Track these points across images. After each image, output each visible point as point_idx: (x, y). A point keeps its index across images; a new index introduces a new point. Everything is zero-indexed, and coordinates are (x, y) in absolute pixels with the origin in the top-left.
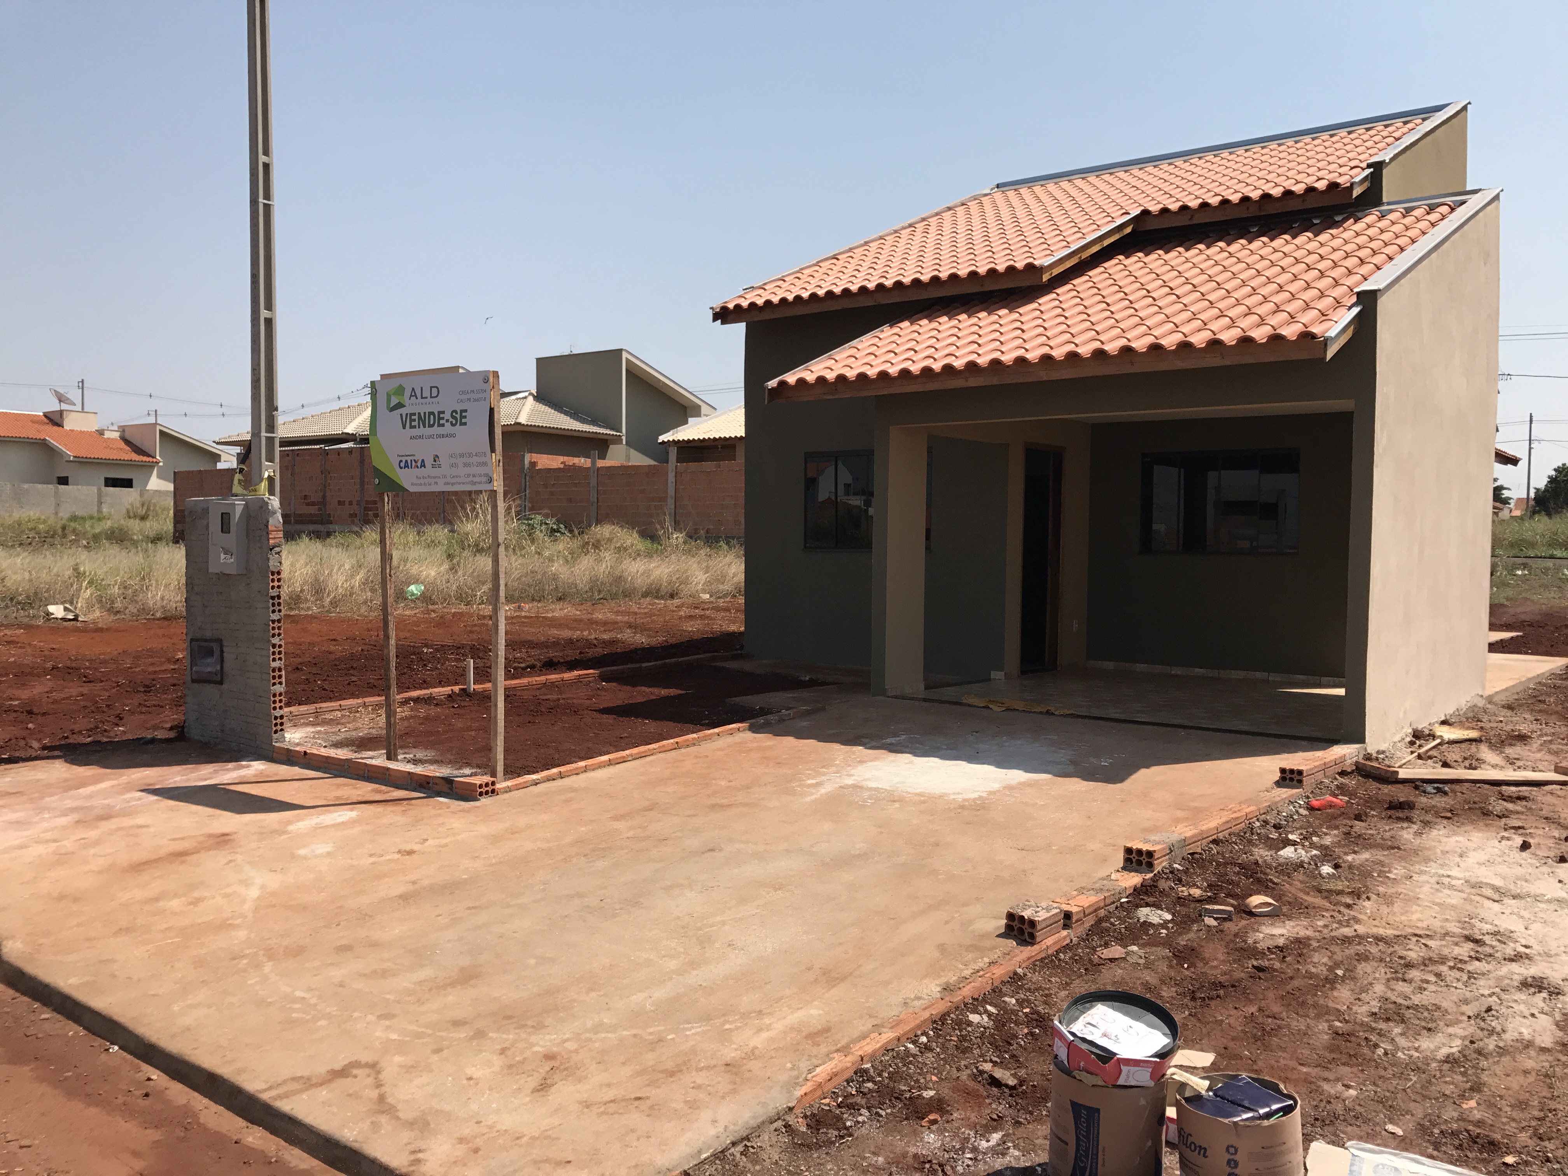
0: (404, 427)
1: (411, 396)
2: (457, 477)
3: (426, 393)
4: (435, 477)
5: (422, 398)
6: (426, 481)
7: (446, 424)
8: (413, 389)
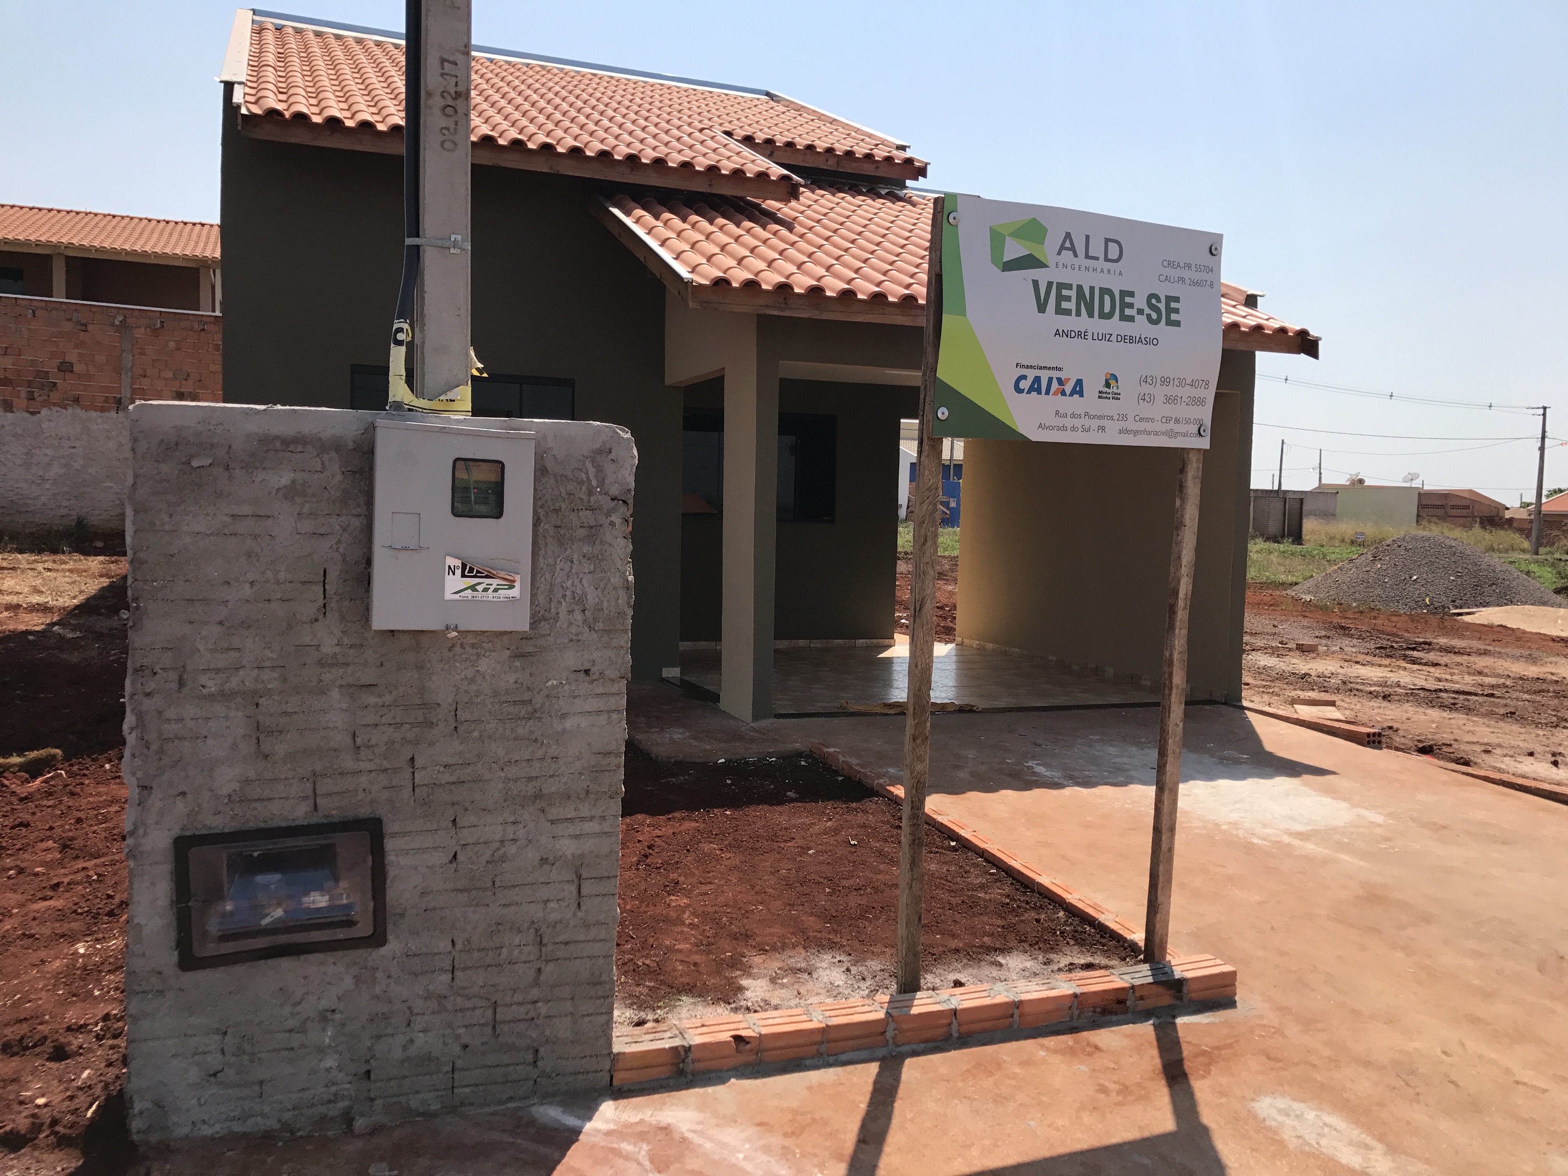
0: (1042, 308)
1: (1062, 248)
2: (1147, 420)
3: (1097, 249)
4: (1100, 417)
5: (1087, 256)
6: (1078, 423)
7: (1138, 318)
8: (1068, 235)
